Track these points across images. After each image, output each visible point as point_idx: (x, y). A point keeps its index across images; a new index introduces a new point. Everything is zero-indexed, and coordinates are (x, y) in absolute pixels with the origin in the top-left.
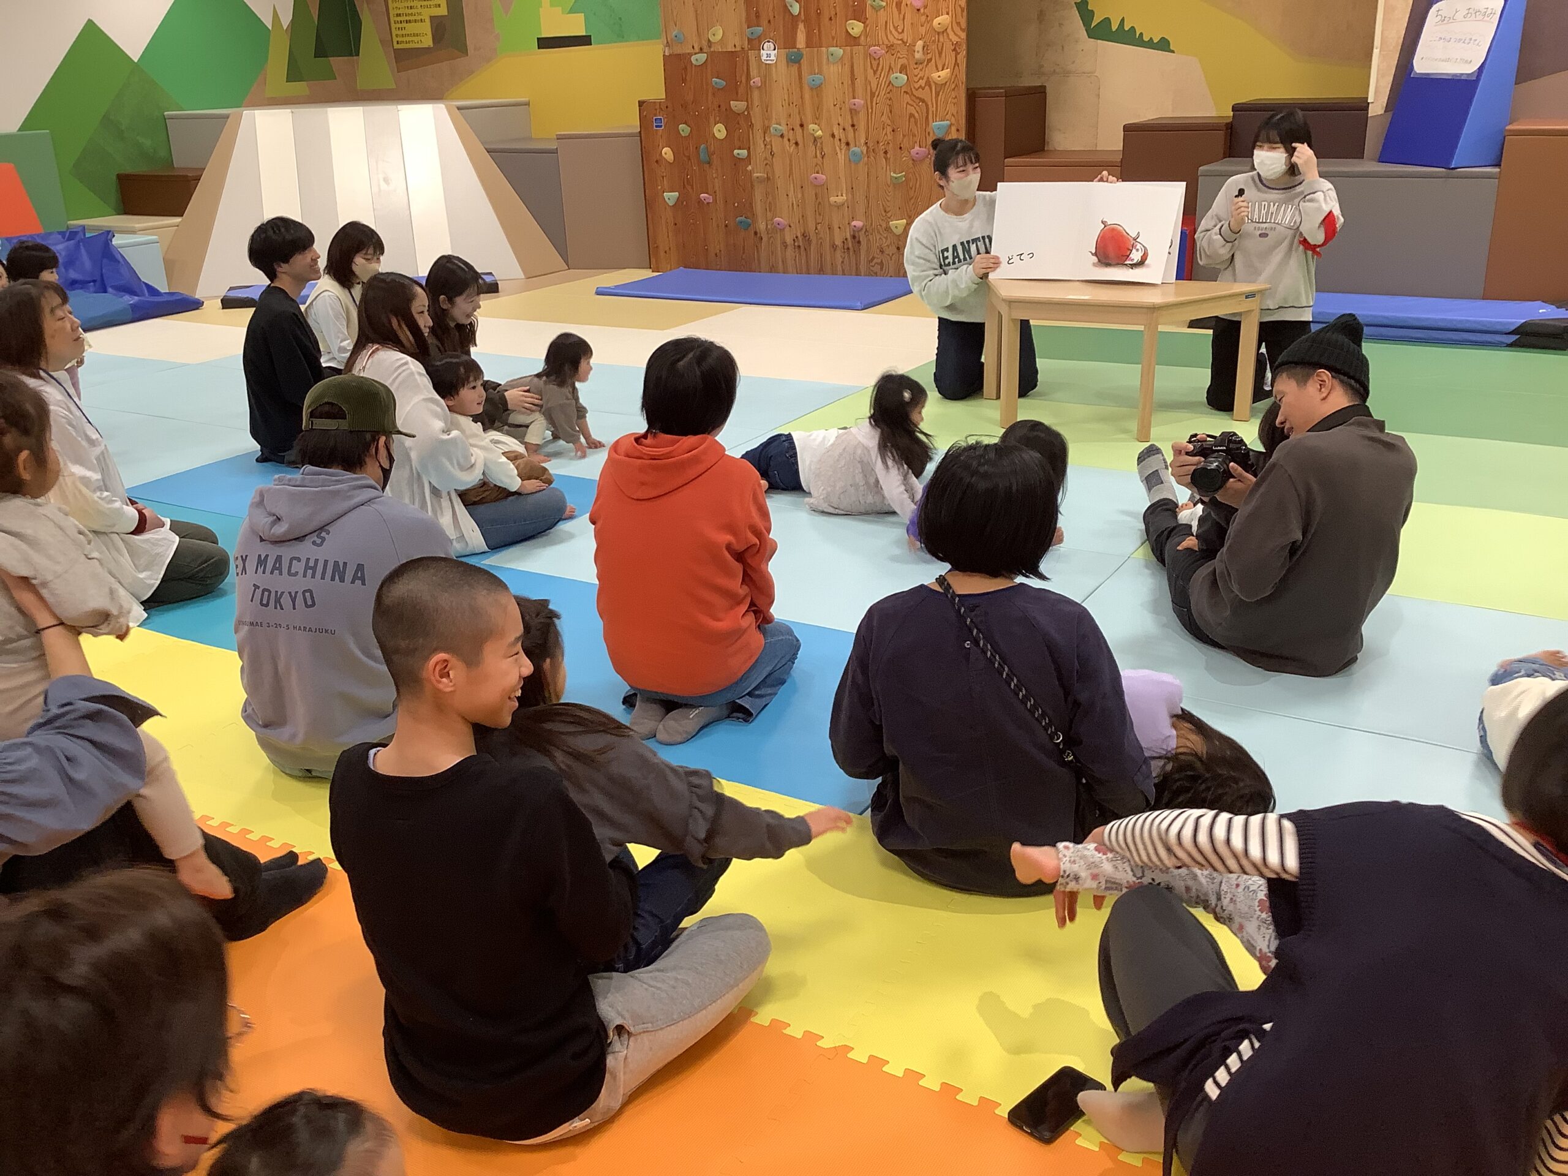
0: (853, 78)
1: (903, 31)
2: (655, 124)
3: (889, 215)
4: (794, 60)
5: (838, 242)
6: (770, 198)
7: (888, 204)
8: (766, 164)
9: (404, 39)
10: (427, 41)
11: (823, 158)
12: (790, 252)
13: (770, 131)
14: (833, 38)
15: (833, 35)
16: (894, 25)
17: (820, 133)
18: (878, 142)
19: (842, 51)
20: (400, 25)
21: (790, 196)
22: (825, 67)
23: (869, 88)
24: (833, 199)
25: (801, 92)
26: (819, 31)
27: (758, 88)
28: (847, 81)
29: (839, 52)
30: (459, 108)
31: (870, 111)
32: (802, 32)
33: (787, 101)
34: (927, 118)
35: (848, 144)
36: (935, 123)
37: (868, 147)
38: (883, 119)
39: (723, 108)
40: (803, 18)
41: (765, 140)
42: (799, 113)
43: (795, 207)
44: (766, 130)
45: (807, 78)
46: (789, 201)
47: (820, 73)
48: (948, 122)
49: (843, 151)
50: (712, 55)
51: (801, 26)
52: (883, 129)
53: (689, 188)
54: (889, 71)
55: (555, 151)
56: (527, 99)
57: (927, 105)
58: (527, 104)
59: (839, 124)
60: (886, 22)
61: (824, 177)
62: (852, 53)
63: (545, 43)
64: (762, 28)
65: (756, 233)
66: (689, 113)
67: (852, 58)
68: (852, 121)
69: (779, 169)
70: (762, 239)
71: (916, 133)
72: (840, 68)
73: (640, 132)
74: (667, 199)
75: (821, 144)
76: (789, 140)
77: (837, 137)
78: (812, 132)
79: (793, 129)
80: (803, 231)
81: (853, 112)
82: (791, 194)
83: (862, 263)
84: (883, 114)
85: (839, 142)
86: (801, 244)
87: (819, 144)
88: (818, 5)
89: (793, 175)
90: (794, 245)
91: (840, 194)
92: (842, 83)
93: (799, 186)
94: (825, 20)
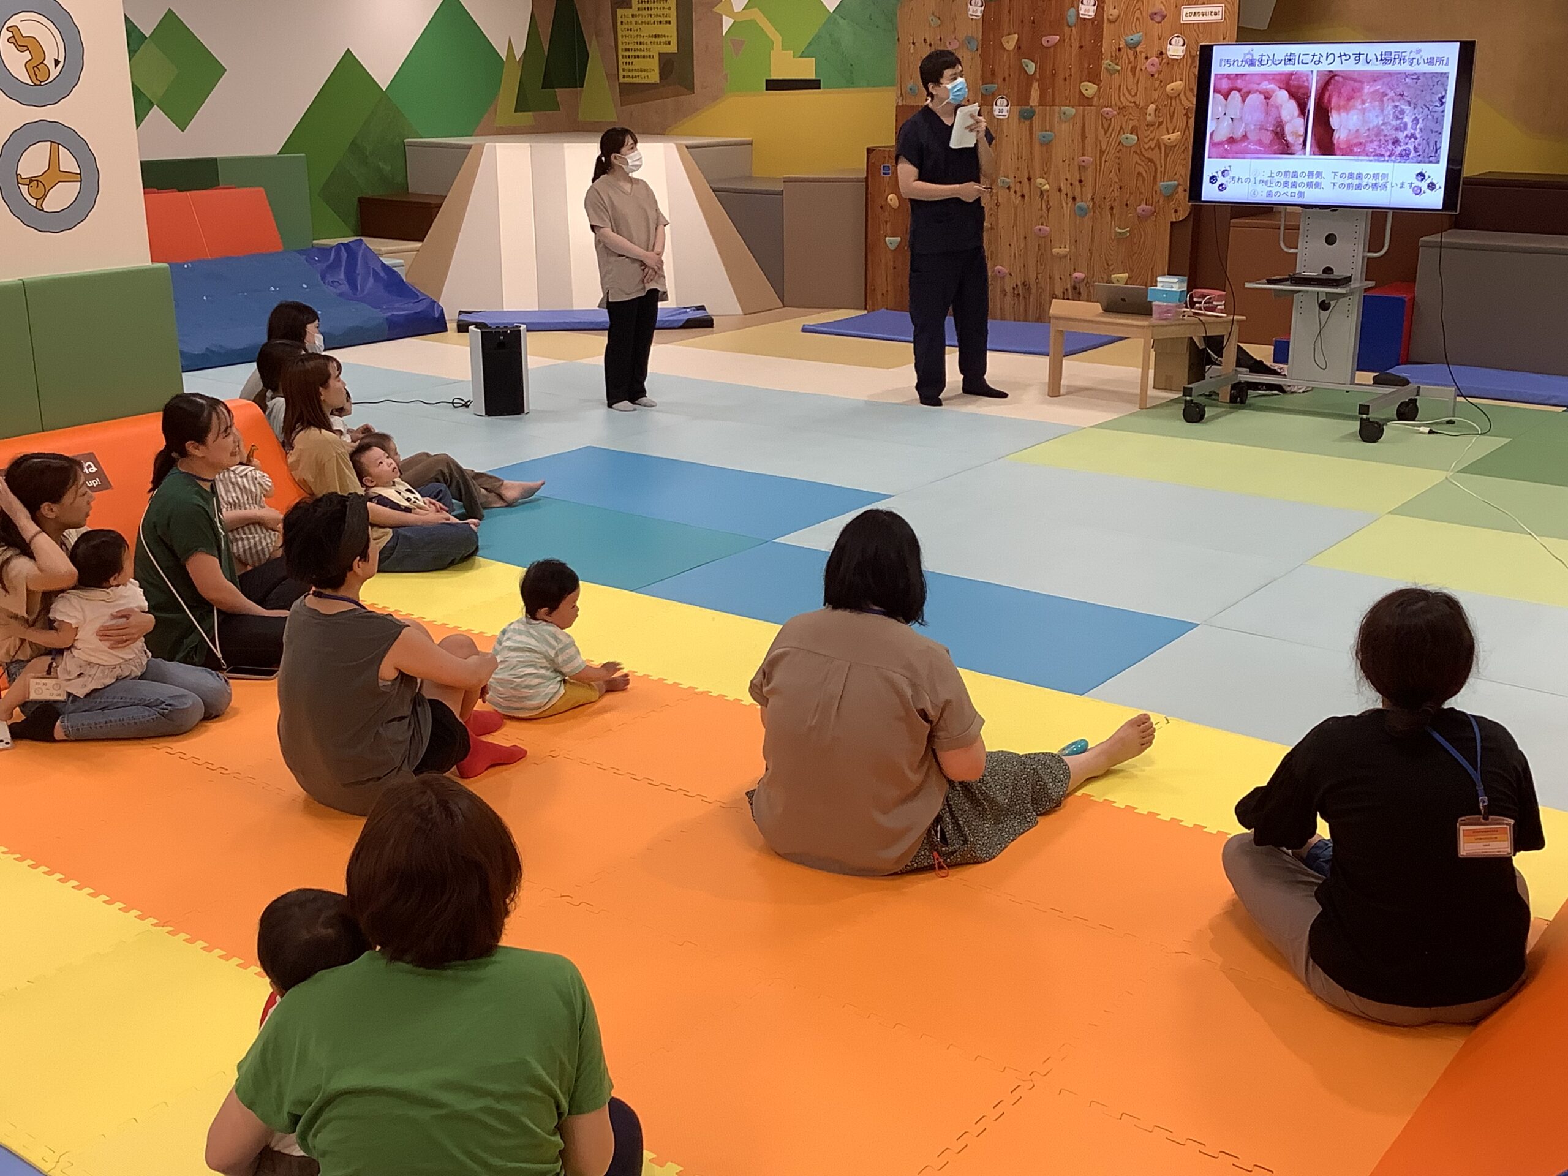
0: (1084, 137)
1: (1136, 94)
2: (882, 171)
3: (1111, 268)
4: (1027, 116)
5: (1059, 292)
7: (1112, 258)
9: (631, 74)
10: (654, 77)
11: (1048, 210)
12: (1008, 299)
14: (1067, 99)
15: (1067, 95)
16: (1127, 88)
17: (1047, 187)
18: (1105, 198)
19: (1074, 110)
20: (628, 60)
21: (1012, 245)
22: (1056, 125)
23: (1098, 146)
24: (1055, 250)
25: (1031, 147)
26: (1053, 91)
28: (1078, 139)
29: (1071, 111)
30: (687, 147)
31: (1098, 167)
32: (1036, 91)
33: (1016, 156)
34: (1155, 177)
35: (1074, 199)
36: (1162, 183)
37: (1094, 203)
38: (1111, 176)
40: (1038, 77)
42: (1028, 167)
43: (1017, 256)
45: (1038, 134)
46: (1011, 251)
47: (1051, 130)
48: (1176, 182)
49: (1069, 205)
51: (1035, 85)
52: (1111, 186)
54: (1120, 131)
55: (781, 193)
56: (751, 139)
57: (1155, 165)
58: (751, 143)
59: (1066, 179)
60: (1120, 86)
61: (1048, 229)
62: (1084, 111)
63: (773, 85)
64: (996, 85)
67: (1084, 116)
68: (1080, 177)
69: (1004, 220)
71: (1143, 191)
72: (1071, 126)
73: (867, 178)
74: (888, 243)
75: (1048, 197)
76: (1015, 192)
77: (1064, 191)
78: (1040, 186)
79: (1020, 182)
80: (1023, 280)
81: (1082, 168)
82: (1014, 243)
84: (1111, 172)
85: (1065, 196)
86: (1020, 292)
87: (1045, 197)
88: (1053, 66)
89: (1017, 227)
90: (1014, 293)
91: (1063, 246)
92: (1073, 141)
93: (1022, 237)
94: (1059, 81)
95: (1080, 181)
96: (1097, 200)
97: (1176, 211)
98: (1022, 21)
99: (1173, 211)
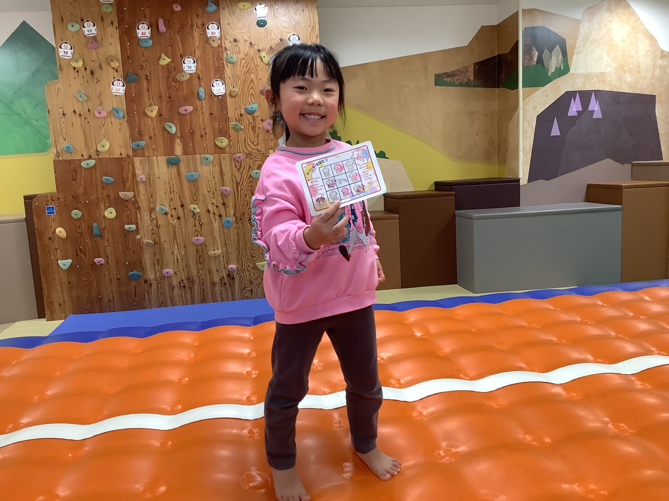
0: (222, 173)
1: (258, 144)
2: (47, 211)
3: (255, 259)
4: (174, 163)
5: (217, 280)
6: (158, 257)
7: (254, 252)
8: (153, 234)
11: (201, 226)
12: (176, 291)
13: (155, 211)
14: (205, 149)
15: (204, 146)
16: (251, 141)
17: (198, 210)
18: (244, 214)
21: (175, 253)
22: (199, 168)
23: (234, 179)
24: (211, 253)
25: (181, 183)
26: (193, 144)
27: (143, 182)
28: (217, 176)
29: (211, 157)
31: (236, 194)
32: (179, 145)
33: (169, 191)
35: (220, 216)
37: (236, 217)
39: (112, 197)
40: (179, 135)
41: (151, 215)
42: (180, 197)
43: (180, 260)
44: (152, 210)
45: (185, 174)
46: (174, 258)
47: (196, 171)
49: (217, 221)
50: (100, 161)
51: (178, 141)
52: (247, 205)
53: (82, 255)
54: (249, 169)
59: (213, 204)
60: (245, 139)
61: (202, 239)
62: (220, 157)
65: (146, 281)
66: (80, 202)
67: (220, 161)
68: (223, 201)
69: (164, 236)
70: (151, 284)
72: (211, 167)
73: (26, 218)
74: (60, 265)
75: (199, 217)
76: (172, 216)
77: (212, 212)
78: (193, 209)
79: (175, 209)
80: (187, 276)
81: (224, 195)
82: (176, 251)
83: (236, 292)
84: (246, 196)
85: (213, 215)
86: (186, 285)
87: (197, 217)
88: (191, 127)
89: (176, 240)
90: (180, 286)
91: (216, 248)
92: (214, 177)
93: (182, 246)
94: (197, 137)
95: (224, 204)
96: (238, 215)
98: (160, 97)
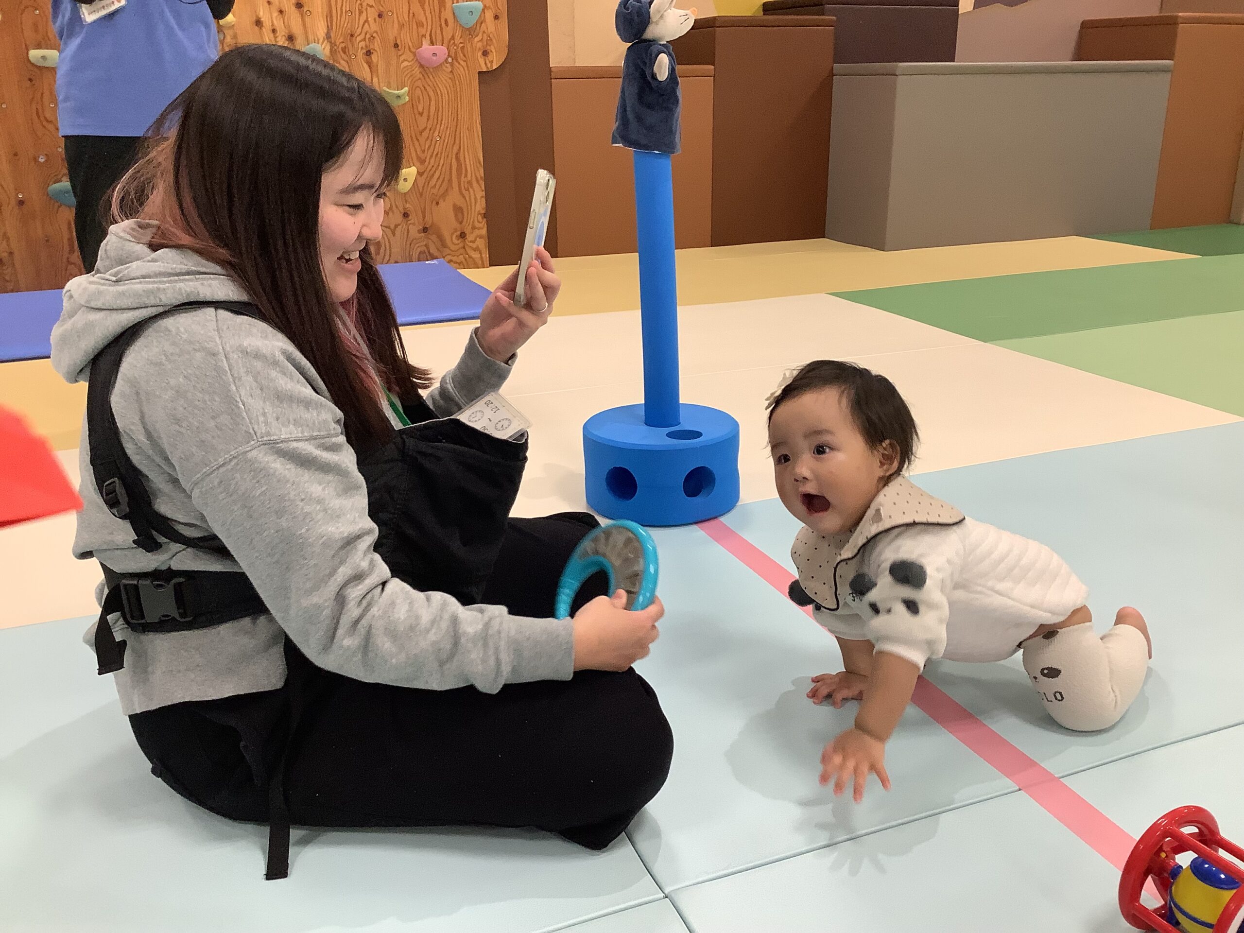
18: (352, 36)
36: (456, 5)
37: (333, 45)
95: (299, 6)
96: (338, 38)
97: (485, 53)
99: (480, 54)
